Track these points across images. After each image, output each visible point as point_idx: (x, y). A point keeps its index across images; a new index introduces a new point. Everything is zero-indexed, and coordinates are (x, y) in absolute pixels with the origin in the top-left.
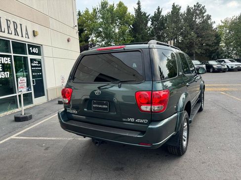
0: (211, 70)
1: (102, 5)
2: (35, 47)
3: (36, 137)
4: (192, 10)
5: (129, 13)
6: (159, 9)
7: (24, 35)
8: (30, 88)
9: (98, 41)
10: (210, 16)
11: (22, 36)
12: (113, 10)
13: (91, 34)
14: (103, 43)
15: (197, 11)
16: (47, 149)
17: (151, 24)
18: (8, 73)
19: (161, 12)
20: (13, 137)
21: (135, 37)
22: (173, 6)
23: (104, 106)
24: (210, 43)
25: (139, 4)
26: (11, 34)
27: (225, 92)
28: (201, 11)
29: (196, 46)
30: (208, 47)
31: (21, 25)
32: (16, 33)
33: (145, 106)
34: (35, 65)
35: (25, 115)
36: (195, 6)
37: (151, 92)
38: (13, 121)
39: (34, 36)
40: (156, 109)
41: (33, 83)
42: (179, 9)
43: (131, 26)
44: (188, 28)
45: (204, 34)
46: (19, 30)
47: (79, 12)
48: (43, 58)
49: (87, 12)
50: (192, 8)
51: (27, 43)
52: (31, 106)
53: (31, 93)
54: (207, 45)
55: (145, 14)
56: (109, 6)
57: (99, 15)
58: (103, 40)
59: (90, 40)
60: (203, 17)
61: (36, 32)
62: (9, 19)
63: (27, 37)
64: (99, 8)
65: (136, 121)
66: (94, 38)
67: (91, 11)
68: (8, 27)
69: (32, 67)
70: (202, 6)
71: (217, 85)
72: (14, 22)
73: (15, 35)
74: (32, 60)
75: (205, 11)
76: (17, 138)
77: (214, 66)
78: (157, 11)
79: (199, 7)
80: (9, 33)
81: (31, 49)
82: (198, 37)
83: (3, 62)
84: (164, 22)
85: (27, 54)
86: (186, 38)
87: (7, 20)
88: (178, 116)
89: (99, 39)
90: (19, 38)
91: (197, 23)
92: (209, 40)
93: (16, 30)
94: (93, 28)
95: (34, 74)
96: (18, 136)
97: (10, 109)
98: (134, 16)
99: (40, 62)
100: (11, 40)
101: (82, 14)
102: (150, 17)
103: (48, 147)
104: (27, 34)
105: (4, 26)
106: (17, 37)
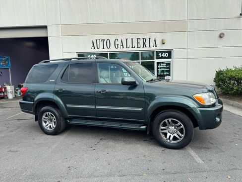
2: (165, 52)
7: (152, 45)
11: (150, 47)
26: (140, 47)
31: (150, 39)
32: (145, 46)
34: (162, 67)
39: (163, 43)
46: (147, 44)
48: (173, 60)
51: (155, 51)
62: (140, 37)
63: (155, 46)
68: (138, 43)
69: (158, 68)
72: (143, 39)
73: (143, 47)
80: (138, 47)
81: (160, 54)
85: (154, 59)
87: (138, 39)
93: (144, 43)
95: (159, 74)
99: (169, 64)
100: (140, 52)
104: (156, 44)
105: (135, 43)
106: (145, 49)
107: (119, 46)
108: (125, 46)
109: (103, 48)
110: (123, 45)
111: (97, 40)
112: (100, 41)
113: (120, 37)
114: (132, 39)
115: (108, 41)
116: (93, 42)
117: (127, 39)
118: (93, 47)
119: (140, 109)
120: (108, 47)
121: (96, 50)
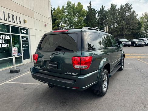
0: (135, 45)
1: (68, 4)
3: (20, 82)
4: (123, 8)
5: (84, 9)
6: (103, 6)
7: (18, 22)
8: (21, 54)
9: (65, 26)
10: (135, 11)
11: (17, 23)
12: (74, 7)
13: (61, 22)
14: (68, 27)
15: (127, 8)
16: (25, 89)
17: (98, 16)
18: (8, 44)
19: (104, 8)
20: (7, 82)
21: (87, 24)
22: (112, 4)
23: (55, 65)
24: (135, 28)
25: (90, 3)
26: (11, 22)
27: (140, 59)
28: (129, 8)
29: (125, 30)
30: (133, 31)
31: (16, 16)
32: (14, 21)
33: (77, 66)
34: (25, 40)
35: (16, 70)
36: (125, 5)
37: (80, 57)
38: (9, 73)
39: (24, 23)
40: (83, 67)
41: (23, 51)
42: (115, 7)
43: (85, 17)
44: (121, 18)
45: (130, 22)
46: (15, 19)
47: (54, 8)
48: (29, 36)
49: (59, 8)
50: (124, 6)
51: (20, 27)
52: (21, 64)
53: (22, 57)
54: (133, 29)
55: (94, 10)
56: (72, 5)
57: (66, 10)
58: (68, 26)
59: (60, 25)
60: (131, 12)
61: (26, 20)
62: (10, 13)
63: (20, 23)
64: (66, 6)
65: (72, 74)
66: (63, 25)
67: (61, 8)
68: (9, 18)
69: (22, 41)
70: (130, 5)
71: (136, 54)
72: (12, 15)
73: (13, 22)
74: (23, 37)
75: (132, 8)
76: (10, 82)
77: (136, 43)
78: (101, 8)
79: (128, 6)
80: (9, 21)
81: (22, 30)
82: (127, 24)
83: (5, 38)
84: (106, 14)
85: (19, 34)
86: (119, 25)
87: (8, 14)
88: (98, 72)
89: (65, 25)
90: (15, 24)
91: (127, 15)
92: (134, 26)
93: (13, 19)
94: (62, 18)
95: (23, 45)
96: (10, 81)
97: (9, 66)
98: (88, 11)
99: (27, 38)
100: (10, 25)
101: (56, 9)
102: (97, 11)
103: (26, 88)
104: (20, 22)
105: (7, 17)
106: (13, 24)
114: (4, 12)
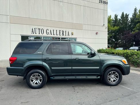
2: (73, 39)
11: (66, 36)
31: (66, 31)
39: (72, 35)
51: (68, 38)
61: (73, 33)
68: (60, 33)
72: (62, 31)
80: (60, 35)
87: (59, 31)
93: (63, 33)
100: (60, 38)
104: (69, 34)
105: (58, 33)
106: (63, 36)
107: (49, 33)
108: (52, 34)
109: (39, 34)
110: (51, 33)
111: (35, 29)
112: (37, 29)
113: (50, 29)
114: (56, 30)
115: (42, 30)
116: (32, 29)
117: (53, 30)
118: (32, 33)
119: (98, 68)
120: (42, 33)
121: (35, 34)
